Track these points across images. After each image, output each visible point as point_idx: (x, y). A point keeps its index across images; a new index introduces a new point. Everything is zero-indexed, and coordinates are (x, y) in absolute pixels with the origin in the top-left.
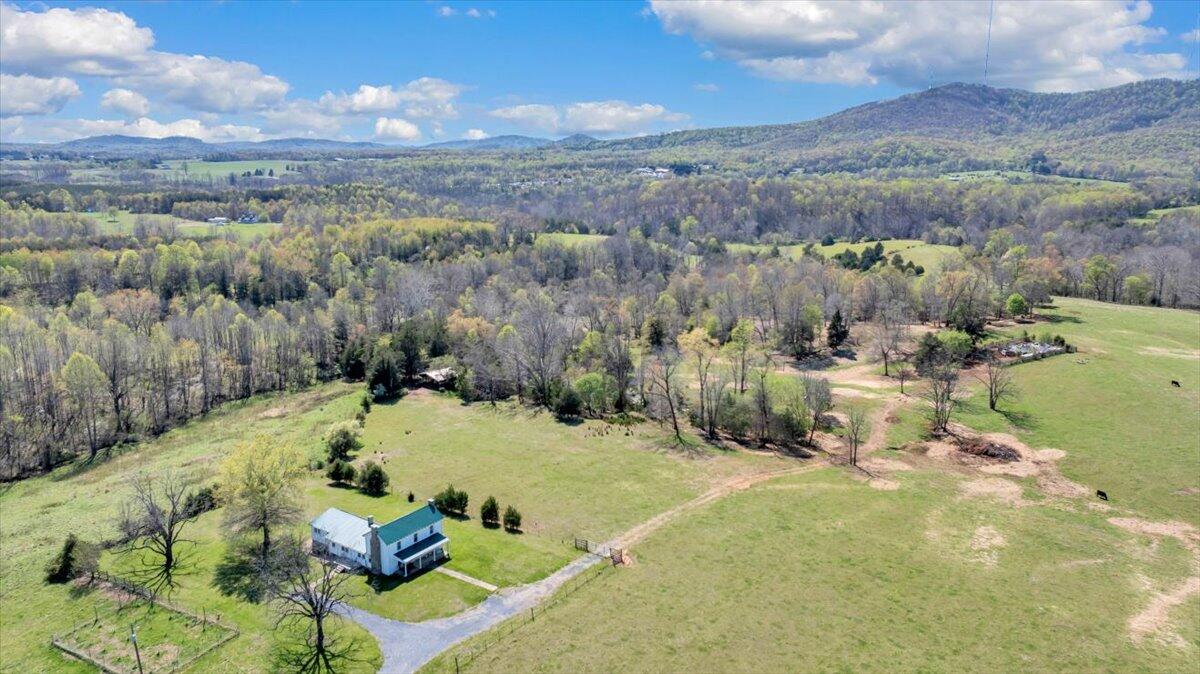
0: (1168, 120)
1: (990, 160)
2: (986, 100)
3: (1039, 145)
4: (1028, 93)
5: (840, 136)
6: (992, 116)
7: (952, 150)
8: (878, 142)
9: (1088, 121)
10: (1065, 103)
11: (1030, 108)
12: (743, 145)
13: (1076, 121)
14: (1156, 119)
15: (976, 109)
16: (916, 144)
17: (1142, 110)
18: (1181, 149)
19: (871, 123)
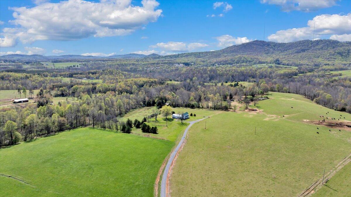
0: (310, 50)
1: (265, 61)
2: (264, 45)
3: (278, 57)
4: (275, 43)
5: (226, 55)
6: (266, 49)
7: (255, 58)
8: (236, 57)
9: (290, 50)
10: (284, 46)
11: (276, 47)
12: (201, 57)
13: (287, 50)
14: (306, 50)
15: (261, 47)
16: (246, 57)
17: (303, 48)
18: (311, 58)
19: (234, 51)
